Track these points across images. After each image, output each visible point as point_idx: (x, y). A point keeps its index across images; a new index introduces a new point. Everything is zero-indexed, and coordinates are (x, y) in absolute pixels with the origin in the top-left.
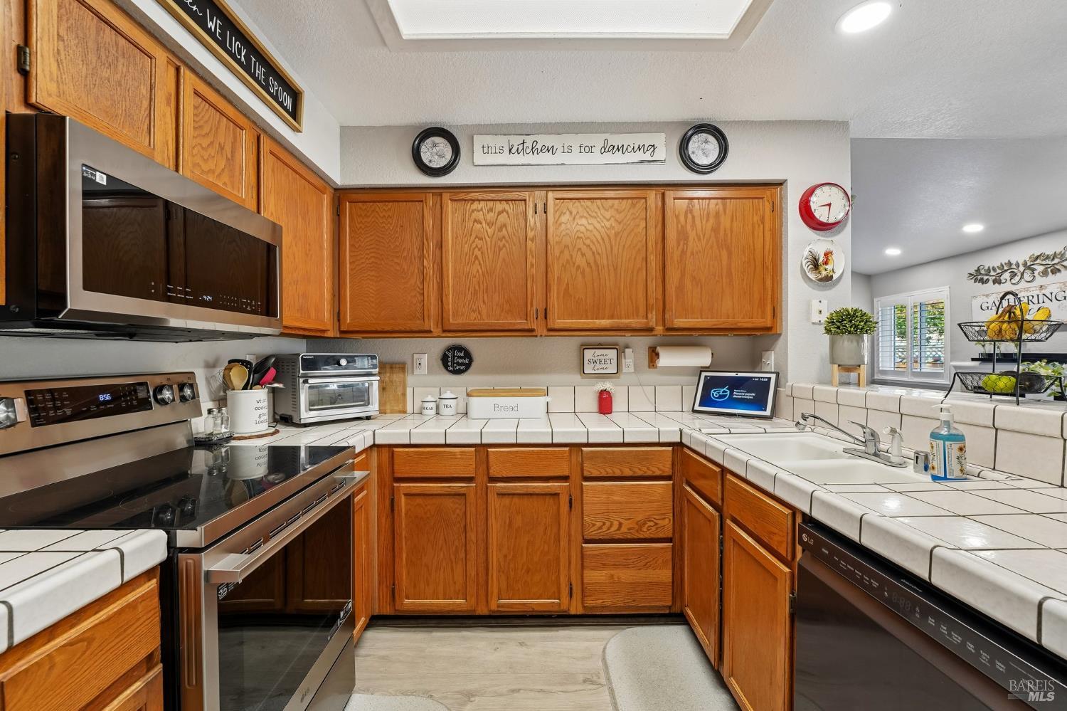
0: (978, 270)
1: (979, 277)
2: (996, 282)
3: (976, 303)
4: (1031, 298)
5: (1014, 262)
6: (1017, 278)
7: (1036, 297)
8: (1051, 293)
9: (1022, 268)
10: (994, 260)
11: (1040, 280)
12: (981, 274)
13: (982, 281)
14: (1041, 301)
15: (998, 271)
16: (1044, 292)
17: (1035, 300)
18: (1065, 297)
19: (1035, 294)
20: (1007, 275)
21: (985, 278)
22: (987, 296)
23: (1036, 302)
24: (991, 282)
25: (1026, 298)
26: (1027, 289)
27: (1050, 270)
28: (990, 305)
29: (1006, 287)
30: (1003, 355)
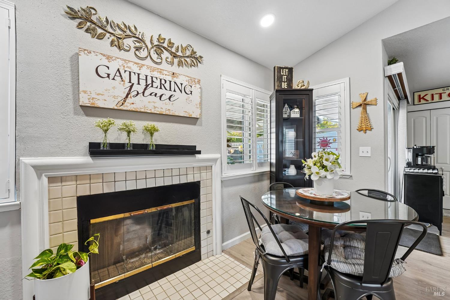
0: (85, 12)
4: (163, 82)
6: (143, 53)
7: (168, 83)
8: (182, 84)
9: (148, 44)
11: (168, 67)
12: (92, 22)
13: (91, 32)
14: (173, 89)
15: (118, 31)
16: (175, 79)
17: (167, 85)
18: (191, 92)
19: (169, 78)
20: (128, 42)
21: (100, 31)
22: (109, 58)
23: (168, 88)
25: (159, 80)
26: (161, 71)
27: (176, 61)
28: (112, 72)
29: (130, 56)
30: (135, 146)
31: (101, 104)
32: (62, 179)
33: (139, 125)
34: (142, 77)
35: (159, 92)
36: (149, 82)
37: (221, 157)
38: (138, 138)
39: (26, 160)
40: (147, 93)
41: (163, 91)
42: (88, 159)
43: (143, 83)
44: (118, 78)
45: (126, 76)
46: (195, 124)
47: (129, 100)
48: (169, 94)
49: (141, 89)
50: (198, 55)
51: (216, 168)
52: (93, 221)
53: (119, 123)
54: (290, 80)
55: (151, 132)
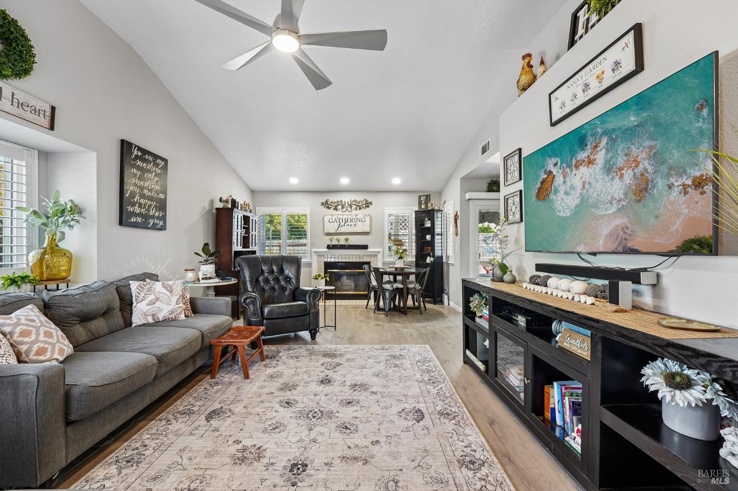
0: (327, 202)
1: (326, 205)
2: (336, 209)
3: (326, 219)
5: (343, 201)
6: (345, 209)
8: (360, 218)
9: (347, 205)
10: (334, 198)
11: (354, 212)
12: (328, 204)
13: (328, 208)
14: (356, 221)
15: (336, 204)
16: (357, 217)
17: (353, 220)
18: (365, 221)
19: (355, 217)
20: (340, 207)
21: (330, 206)
22: (332, 215)
24: (332, 209)
25: (350, 219)
26: (351, 215)
27: (358, 208)
28: (334, 220)
29: (340, 212)
30: (341, 245)
31: (330, 232)
32: (320, 256)
33: (342, 238)
34: (344, 219)
35: (350, 224)
36: (346, 220)
37: (383, 251)
38: (342, 242)
39: (313, 250)
40: (345, 225)
41: (352, 223)
42: (327, 250)
43: (344, 221)
44: (335, 222)
45: (338, 220)
46: (368, 235)
47: (339, 229)
48: (354, 224)
49: (343, 224)
50: (370, 201)
51: (380, 256)
52: (328, 270)
53: (335, 237)
54: (426, 203)
55: (347, 240)
